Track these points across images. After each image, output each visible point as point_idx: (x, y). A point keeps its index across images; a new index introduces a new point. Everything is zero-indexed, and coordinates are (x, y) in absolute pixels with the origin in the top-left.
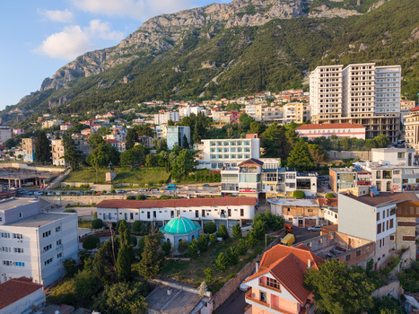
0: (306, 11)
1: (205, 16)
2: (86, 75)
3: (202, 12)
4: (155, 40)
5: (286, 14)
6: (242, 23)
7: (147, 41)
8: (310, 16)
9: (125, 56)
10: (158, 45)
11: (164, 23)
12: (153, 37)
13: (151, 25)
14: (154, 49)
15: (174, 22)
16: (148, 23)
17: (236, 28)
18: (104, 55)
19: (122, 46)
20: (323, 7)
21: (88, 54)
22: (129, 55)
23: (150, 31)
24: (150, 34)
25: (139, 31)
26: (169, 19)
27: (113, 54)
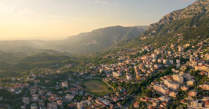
2: (174, 19)
7: (196, 9)
9: (189, 14)
10: (201, 11)
11: (202, 3)
12: (199, 8)
13: (197, 3)
14: (200, 13)
16: (196, 2)
18: (180, 12)
19: (187, 9)
21: (174, 12)
22: (191, 14)
23: (197, 5)
24: (197, 6)
25: (193, 5)
26: (204, 2)
27: (183, 12)
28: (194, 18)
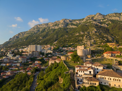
0: (67, 26)
1: (48, 25)
2: (20, 38)
3: (47, 24)
4: (36, 31)
5: (62, 27)
6: (53, 28)
7: (34, 30)
8: (67, 27)
11: (39, 26)
14: (35, 32)
15: (41, 26)
16: (35, 26)
17: (52, 29)
18: (25, 33)
19: (29, 31)
20: (70, 25)
21: (21, 33)
22: (29, 34)
23: (35, 28)
25: (33, 28)
26: (40, 25)
27: (27, 33)
28: (29, 36)
